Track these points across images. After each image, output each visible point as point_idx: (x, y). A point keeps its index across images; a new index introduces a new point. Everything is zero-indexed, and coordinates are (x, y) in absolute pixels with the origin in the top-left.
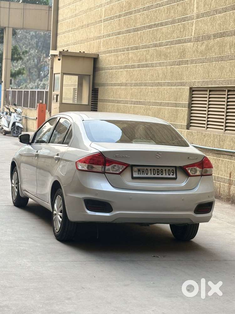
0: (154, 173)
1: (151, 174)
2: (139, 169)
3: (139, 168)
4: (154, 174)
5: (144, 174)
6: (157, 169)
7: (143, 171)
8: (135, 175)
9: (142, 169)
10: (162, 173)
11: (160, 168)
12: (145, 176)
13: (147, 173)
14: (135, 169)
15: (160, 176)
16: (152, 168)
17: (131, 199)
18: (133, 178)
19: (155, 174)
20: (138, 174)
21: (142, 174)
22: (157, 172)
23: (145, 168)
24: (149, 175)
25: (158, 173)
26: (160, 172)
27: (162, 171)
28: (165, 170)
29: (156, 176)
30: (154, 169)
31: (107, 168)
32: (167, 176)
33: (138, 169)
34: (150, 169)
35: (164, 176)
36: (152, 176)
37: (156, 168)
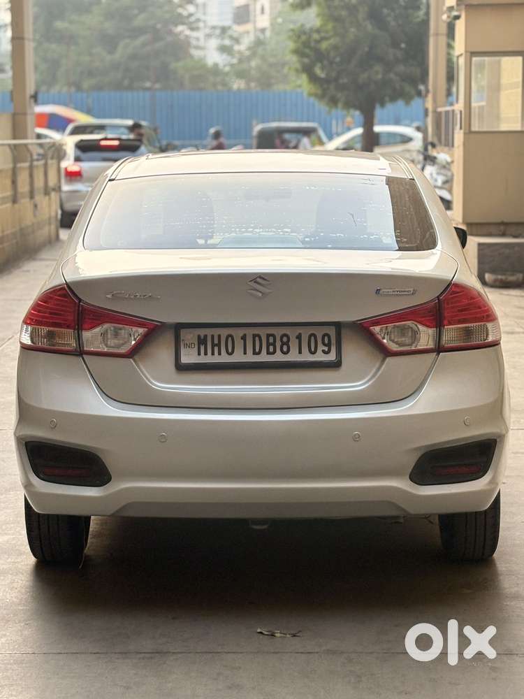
0: (257, 350)
1: (245, 353)
2: (202, 337)
3: (202, 332)
4: (255, 353)
5: (220, 354)
6: (268, 336)
7: (216, 341)
8: (188, 357)
9: (213, 336)
10: (285, 349)
11: (278, 332)
12: (224, 358)
13: (230, 351)
14: (189, 336)
15: (279, 357)
16: (250, 332)
17: (163, 440)
18: (181, 368)
19: (259, 353)
20: (199, 354)
21: (213, 354)
22: (268, 345)
23: (224, 332)
24: (238, 357)
25: (271, 349)
26: (278, 344)
27: (285, 339)
28: (299, 337)
29: (264, 358)
30: (254, 336)
31: (86, 335)
32: (307, 357)
33: (199, 336)
34: (241, 335)
35: (293, 356)
36: (250, 358)
37: (263, 332)
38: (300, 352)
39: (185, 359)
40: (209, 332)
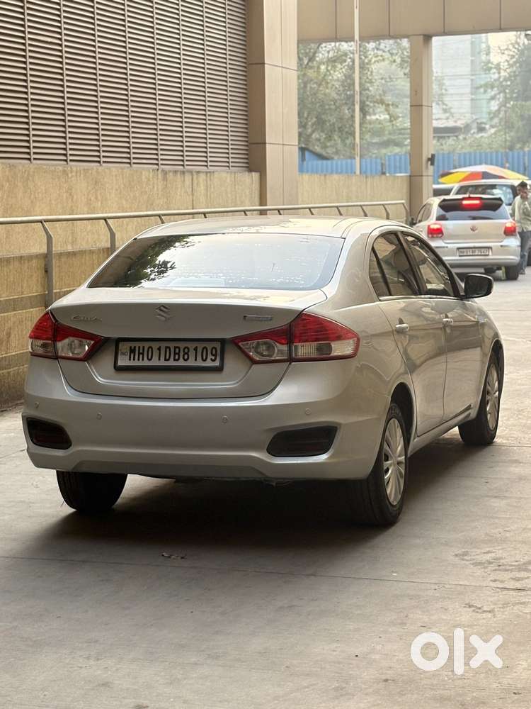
0: (167, 357)
1: (159, 359)
2: (133, 348)
3: (133, 344)
4: (165, 360)
5: (143, 359)
6: (175, 348)
7: (141, 351)
8: (123, 361)
9: (139, 347)
10: (186, 357)
11: (182, 345)
12: (146, 363)
13: (150, 357)
14: (124, 347)
15: (181, 363)
16: (163, 345)
18: (118, 369)
19: (168, 360)
20: (130, 360)
21: (139, 360)
22: (175, 354)
23: (147, 345)
24: (155, 362)
25: (177, 357)
26: (182, 354)
27: (186, 350)
28: (196, 349)
29: (172, 363)
30: (166, 348)
31: (59, 345)
32: (200, 363)
33: (131, 347)
34: (158, 347)
35: (191, 363)
36: (163, 363)
37: (172, 345)
38: (196, 360)
39: (120, 363)
40: (137, 344)
